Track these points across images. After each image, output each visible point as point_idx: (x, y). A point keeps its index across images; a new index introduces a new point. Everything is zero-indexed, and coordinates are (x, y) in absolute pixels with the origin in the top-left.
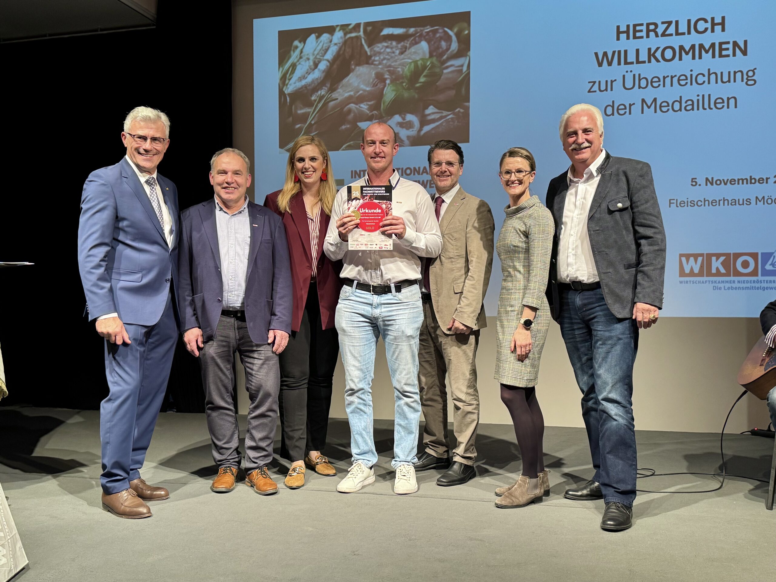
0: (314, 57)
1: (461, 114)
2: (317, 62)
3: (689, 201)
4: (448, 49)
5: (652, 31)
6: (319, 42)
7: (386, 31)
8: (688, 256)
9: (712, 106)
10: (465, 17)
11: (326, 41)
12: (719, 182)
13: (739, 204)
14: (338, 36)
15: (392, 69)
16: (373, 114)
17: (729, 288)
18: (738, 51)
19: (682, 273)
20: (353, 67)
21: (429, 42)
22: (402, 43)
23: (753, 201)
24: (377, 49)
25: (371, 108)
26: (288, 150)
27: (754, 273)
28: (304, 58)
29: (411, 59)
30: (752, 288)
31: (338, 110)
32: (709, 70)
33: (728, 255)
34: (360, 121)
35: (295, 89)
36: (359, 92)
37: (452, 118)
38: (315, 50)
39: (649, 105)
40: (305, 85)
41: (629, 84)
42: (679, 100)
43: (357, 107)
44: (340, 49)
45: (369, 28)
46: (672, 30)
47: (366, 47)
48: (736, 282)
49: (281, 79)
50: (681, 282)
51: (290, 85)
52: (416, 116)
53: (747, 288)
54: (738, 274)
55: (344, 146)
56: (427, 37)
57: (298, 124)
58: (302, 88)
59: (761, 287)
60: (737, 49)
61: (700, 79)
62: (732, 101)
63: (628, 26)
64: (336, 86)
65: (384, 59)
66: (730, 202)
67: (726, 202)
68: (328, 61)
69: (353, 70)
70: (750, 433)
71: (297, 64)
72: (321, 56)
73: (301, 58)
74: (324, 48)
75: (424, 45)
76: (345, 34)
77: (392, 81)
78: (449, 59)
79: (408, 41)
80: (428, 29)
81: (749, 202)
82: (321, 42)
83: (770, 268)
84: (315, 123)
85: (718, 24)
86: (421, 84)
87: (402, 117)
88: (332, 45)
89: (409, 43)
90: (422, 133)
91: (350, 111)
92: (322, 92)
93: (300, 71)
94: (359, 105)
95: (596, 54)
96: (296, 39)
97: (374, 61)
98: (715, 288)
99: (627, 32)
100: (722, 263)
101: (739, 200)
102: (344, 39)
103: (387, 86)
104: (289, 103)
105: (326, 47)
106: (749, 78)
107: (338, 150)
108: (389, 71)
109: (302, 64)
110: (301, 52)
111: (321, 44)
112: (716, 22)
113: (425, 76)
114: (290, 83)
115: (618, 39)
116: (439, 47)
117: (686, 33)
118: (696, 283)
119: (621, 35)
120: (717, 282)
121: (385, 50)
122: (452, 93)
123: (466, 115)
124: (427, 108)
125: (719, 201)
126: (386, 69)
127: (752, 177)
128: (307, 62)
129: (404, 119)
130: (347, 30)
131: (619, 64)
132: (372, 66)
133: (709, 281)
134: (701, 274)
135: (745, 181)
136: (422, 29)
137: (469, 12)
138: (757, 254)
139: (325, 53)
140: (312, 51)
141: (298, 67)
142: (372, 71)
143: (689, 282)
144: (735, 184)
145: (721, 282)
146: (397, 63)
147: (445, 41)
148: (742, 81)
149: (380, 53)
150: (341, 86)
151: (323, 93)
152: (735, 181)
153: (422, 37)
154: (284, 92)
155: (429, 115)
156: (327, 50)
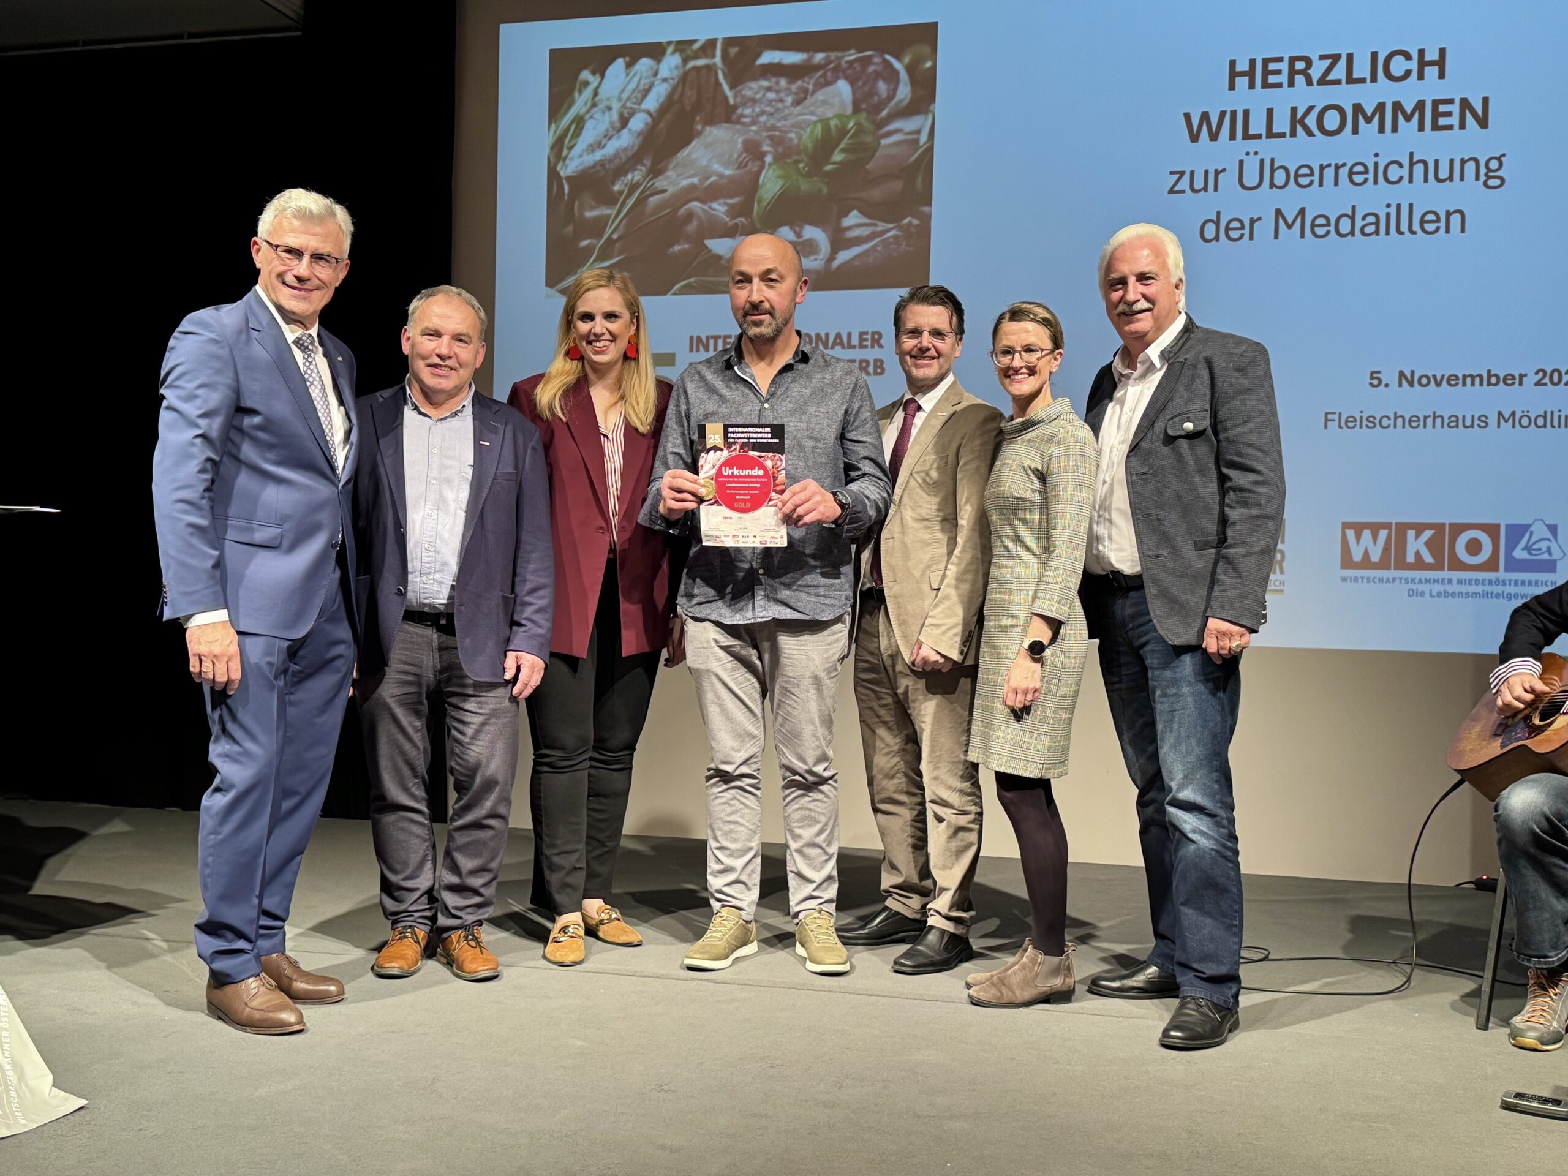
0: (620, 104)
1: (913, 230)
2: (627, 115)
3: (1365, 416)
4: (891, 97)
5: (1300, 72)
6: (631, 75)
7: (768, 57)
8: (1359, 528)
9: (1416, 227)
10: (927, 33)
11: (645, 74)
12: (1426, 381)
13: (1464, 426)
14: (671, 63)
15: (777, 133)
16: (736, 224)
17: (1439, 594)
18: (1469, 118)
19: (1347, 561)
20: (699, 127)
21: (852, 81)
22: (799, 83)
23: (1493, 420)
24: (748, 93)
25: (733, 212)
26: (563, 292)
27: (1491, 565)
28: (601, 106)
29: (817, 115)
30: (1486, 595)
31: (667, 214)
32: (1411, 154)
33: (1439, 528)
34: (711, 238)
35: (581, 168)
36: (708, 178)
37: (895, 237)
38: (623, 91)
39: (1290, 221)
40: (601, 160)
41: (1251, 180)
42: (1350, 213)
43: (706, 207)
44: (674, 90)
45: (734, 51)
46: (1339, 72)
47: (726, 87)
48: (1455, 582)
49: (552, 148)
50: (1344, 579)
51: (572, 159)
52: (824, 231)
53: (1476, 595)
54: (1457, 565)
55: (677, 287)
56: (849, 72)
57: (586, 239)
58: (594, 166)
59: (1503, 592)
60: (1468, 114)
61: (1394, 173)
62: (1456, 219)
63: (1253, 62)
64: (664, 163)
65: (763, 113)
66: (1446, 421)
67: (1438, 421)
68: (648, 113)
69: (699, 134)
70: (1473, 886)
71: (587, 117)
72: (635, 103)
73: (594, 105)
74: (641, 88)
75: (843, 87)
76: (685, 61)
77: (777, 159)
78: (891, 118)
79: (810, 78)
80: (852, 56)
81: (1483, 421)
82: (635, 75)
83: (1524, 555)
84: (619, 239)
85: (1432, 63)
86: (835, 166)
87: (795, 232)
88: (656, 83)
89: (812, 82)
90: (835, 264)
91: (690, 216)
92: (636, 176)
93: (589, 134)
94: (709, 204)
95: (1187, 116)
96: (584, 68)
97: (742, 116)
98: (1411, 593)
99: (1251, 74)
100: (1427, 544)
101: (1464, 417)
102: (681, 71)
103: (767, 167)
104: (569, 194)
105: (645, 84)
106: (1491, 174)
107: (665, 294)
108: (771, 138)
109: (595, 119)
110: (596, 93)
111: (636, 79)
112: (1428, 58)
113: (843, 150)
114: (570, 156)
115: (1232, 87)
116: (872, 93)
117: (1368, 80)
118: (1374, 582)
119: (1238, 80)
120: (1417, 581)
121: (764, 95)
122: (897, 186)
123: (924, 232)
124: (846, 215)
125: (1425, 418)
126: (765, 134)
127: (1492, 373)
128: (607, 113)
129: (799, 235)
130: (689, 52)
131: (1233, 137)
132: (738, 126)
133: (1401, 579)
134: (1383, 564)
135: (1477, 380)
136: (840, 54)
137: (936, 24)
138: (1498, 526)
139: (644, 97)
140: (616, 93)
141: (589, 125)
142: (737, 136)
143: (1360, 580)
144: (1457, 384)
145: (1423, 580)
146: (789, 122)
147: (886, 80)
148: (1477, 178)
149: (753, 101)
150: (673, 164)
151: (636, 178)
152: (1457, 378)
153: (839, 72)
154: (558, 174)
155: (850, 228)
156: (647, 92)
